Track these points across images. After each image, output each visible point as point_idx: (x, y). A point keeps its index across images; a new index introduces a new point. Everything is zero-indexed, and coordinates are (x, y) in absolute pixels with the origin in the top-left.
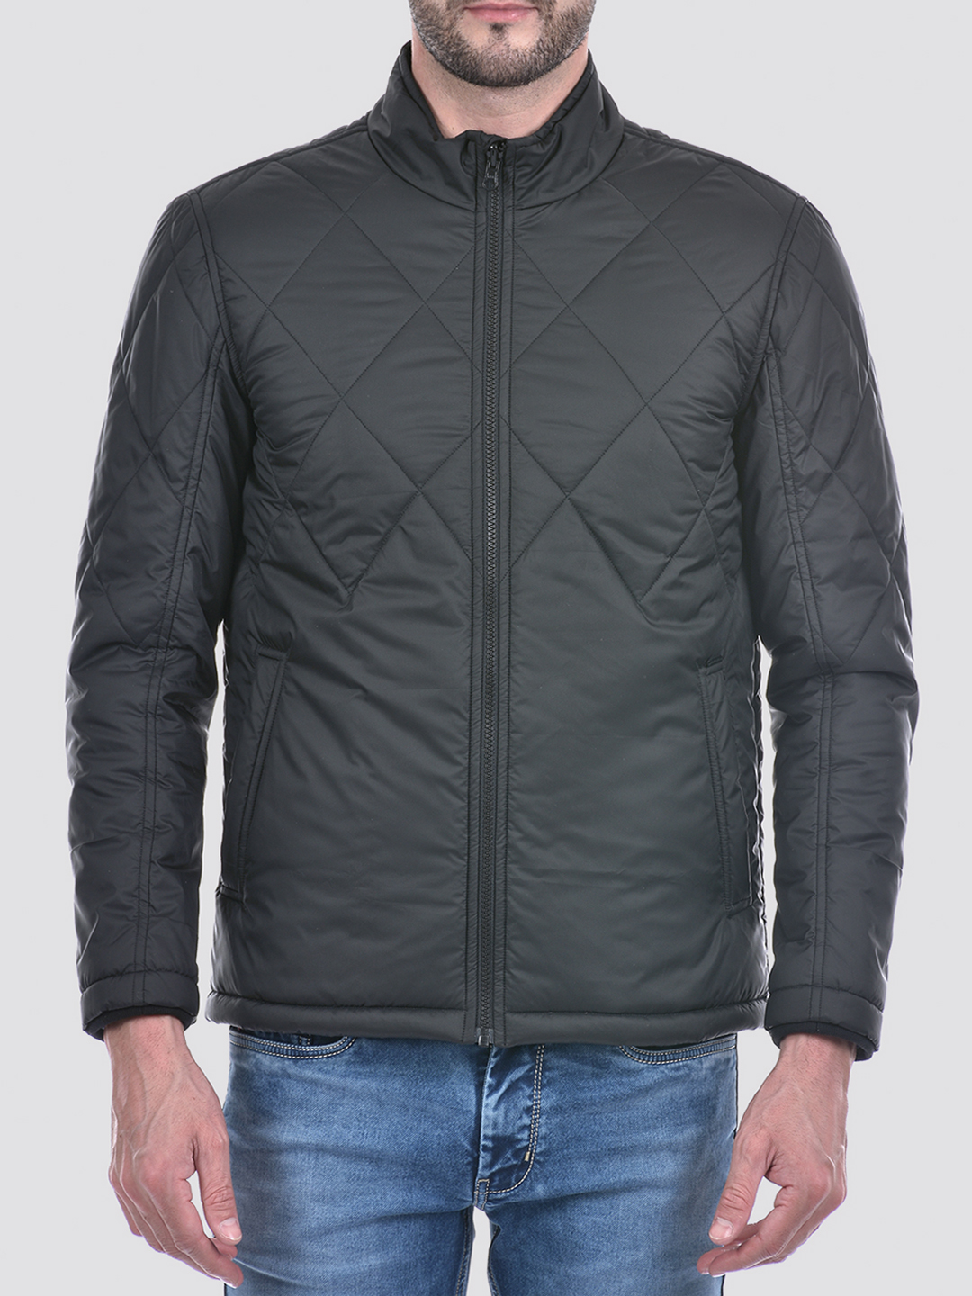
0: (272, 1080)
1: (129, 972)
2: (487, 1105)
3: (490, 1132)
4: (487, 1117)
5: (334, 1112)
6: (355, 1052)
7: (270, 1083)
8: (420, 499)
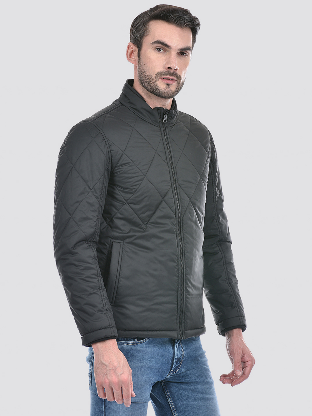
0: (127, 351)
1: (109, 328)
2: (176, 350)
3: (177, 357)
4: (176, 353)
5: (143, 357)
6: (148, 341)
7: (126, 352)
8: (164, 202)
